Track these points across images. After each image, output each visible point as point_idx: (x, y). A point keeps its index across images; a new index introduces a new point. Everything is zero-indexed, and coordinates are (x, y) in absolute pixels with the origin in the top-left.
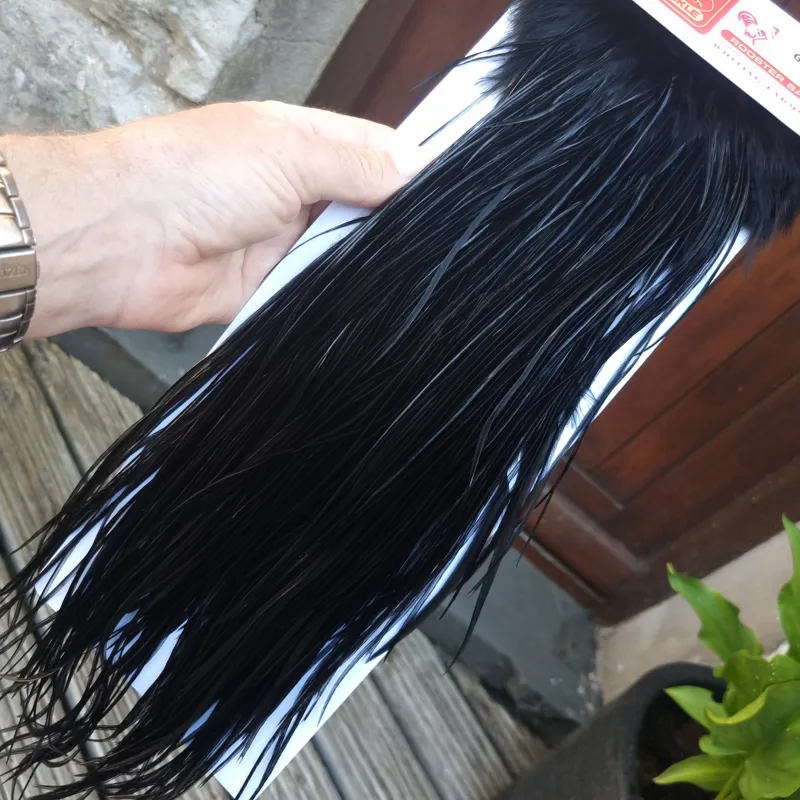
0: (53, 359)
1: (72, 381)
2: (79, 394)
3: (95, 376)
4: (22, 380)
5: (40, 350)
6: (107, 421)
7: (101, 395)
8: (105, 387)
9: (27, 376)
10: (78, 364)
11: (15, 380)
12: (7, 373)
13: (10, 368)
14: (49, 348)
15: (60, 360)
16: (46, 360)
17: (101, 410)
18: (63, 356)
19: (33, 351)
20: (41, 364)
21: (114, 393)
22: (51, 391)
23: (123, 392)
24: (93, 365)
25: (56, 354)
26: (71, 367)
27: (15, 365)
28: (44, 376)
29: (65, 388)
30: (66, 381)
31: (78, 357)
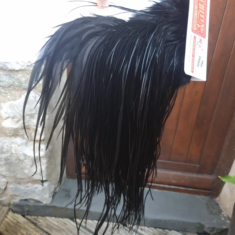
0: (41, 220)
1: (49, 223)
2: (52, 225)
3: (53, 218)
4: (37, 231)
5: (37, 220)
6: (63, 228)
7: (57, 222)
8: (57, 219)
9: (37, 229)
10: (47, 218)
11: (35, 232)
12: (32, 232)
13: (32, 230)
14: (38, 218)
15: (43, 220)
16: (39, 222)
17: (60, 226)
18: (43, 218)
19: (35, 222)
20: (39, 224)
21: (61, 219)
22: (45, 229)
23: (62, 218)
24: (51, 216)
25: (41, 219)
26: (46, 220)
27: (33, 229)
28: (41, 227)
29: (48, 226)
30: (47, 224)
31: (46, 216)
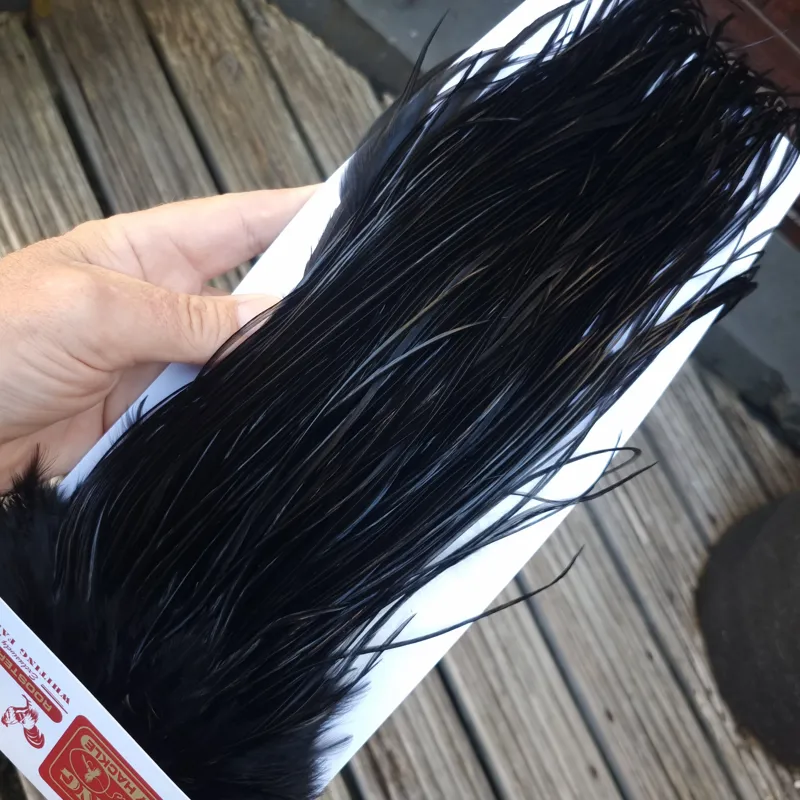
0: (273, 22)
1: (296, 51)
2: (303, 63)
3: (319, 43)
4: (245, 49)
5: (259, 12)
6: (334, 96)
7: (326, 66)
8: (328, 55)
9: (248, 43)
10: (300, 29)
11: (237, 48)
12: (229, 40)
13: (232, 36)
14: (269, 11)
15: (281, 24)
16: (266, 24)
17: (328, 84)
18: (284, 20)
19: (253, 14)
20: (262, 29)
21: (340, 63)
22: (275, 61)
23: (351, 60)
24: (316, 30)
25: (276, 16)
26: (293, 32)
27: (235, 30)
28: (266, 44)
29: (287, 55)
30: (289, 50)
31: (301, 20)
